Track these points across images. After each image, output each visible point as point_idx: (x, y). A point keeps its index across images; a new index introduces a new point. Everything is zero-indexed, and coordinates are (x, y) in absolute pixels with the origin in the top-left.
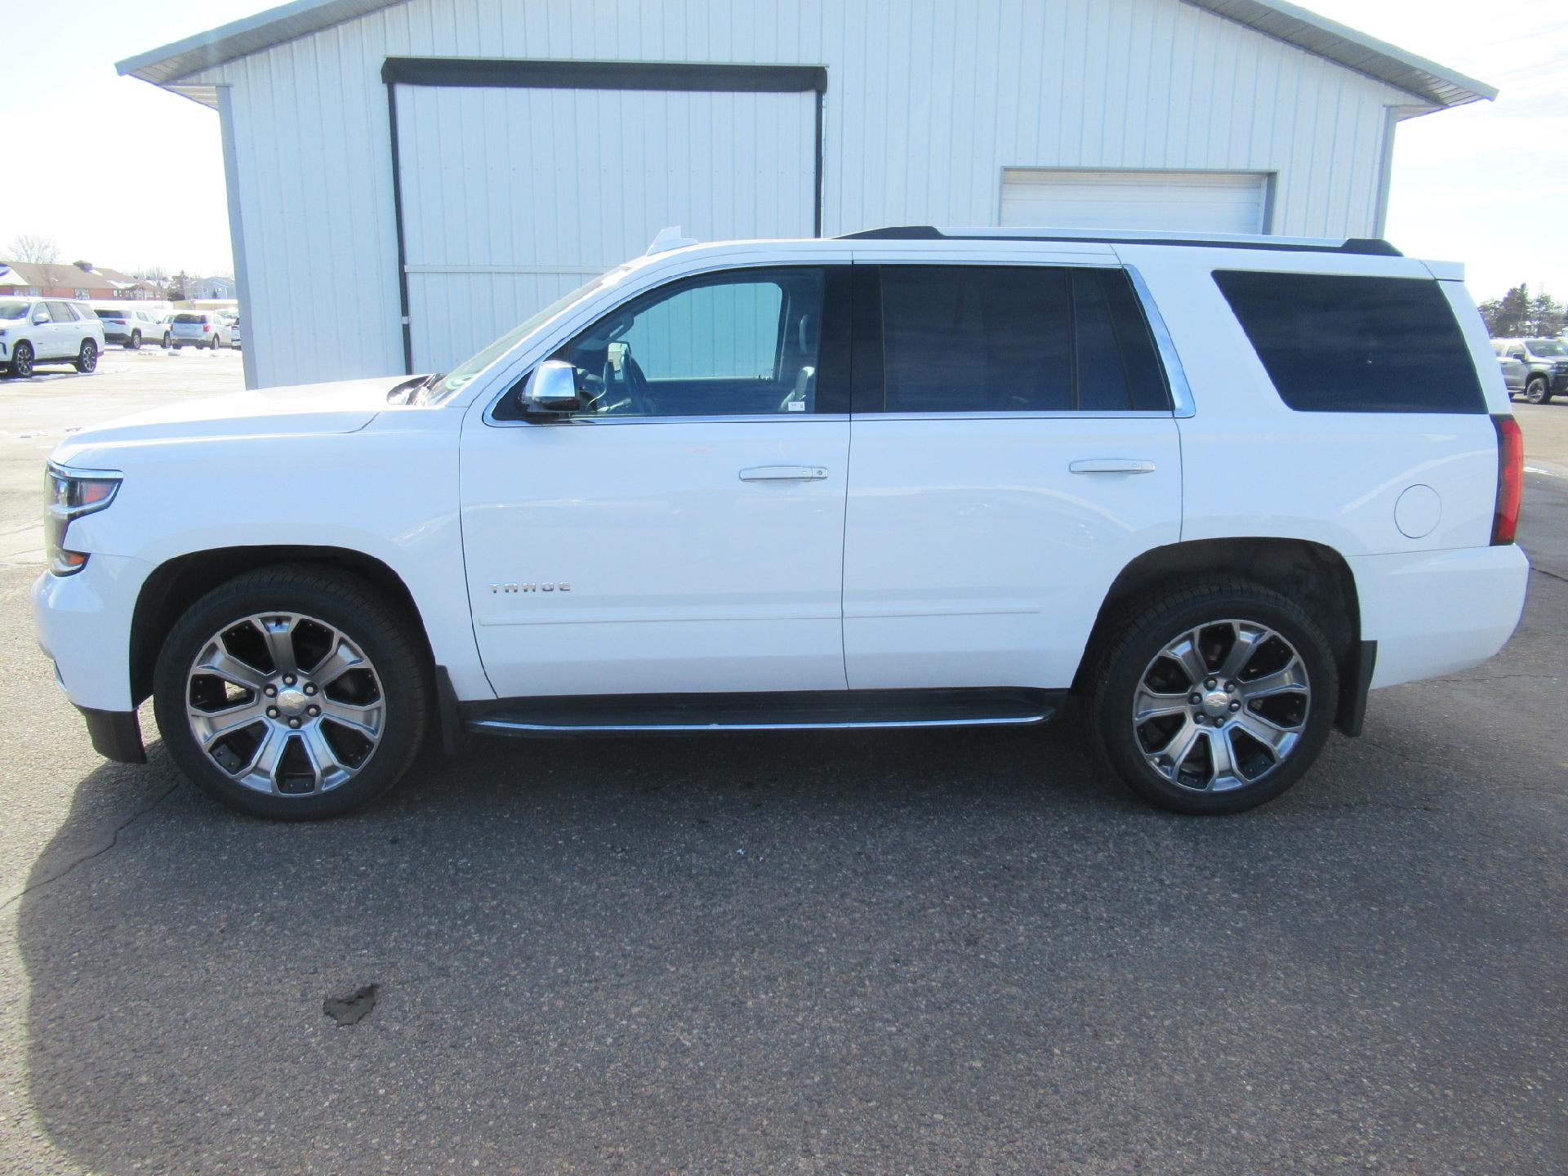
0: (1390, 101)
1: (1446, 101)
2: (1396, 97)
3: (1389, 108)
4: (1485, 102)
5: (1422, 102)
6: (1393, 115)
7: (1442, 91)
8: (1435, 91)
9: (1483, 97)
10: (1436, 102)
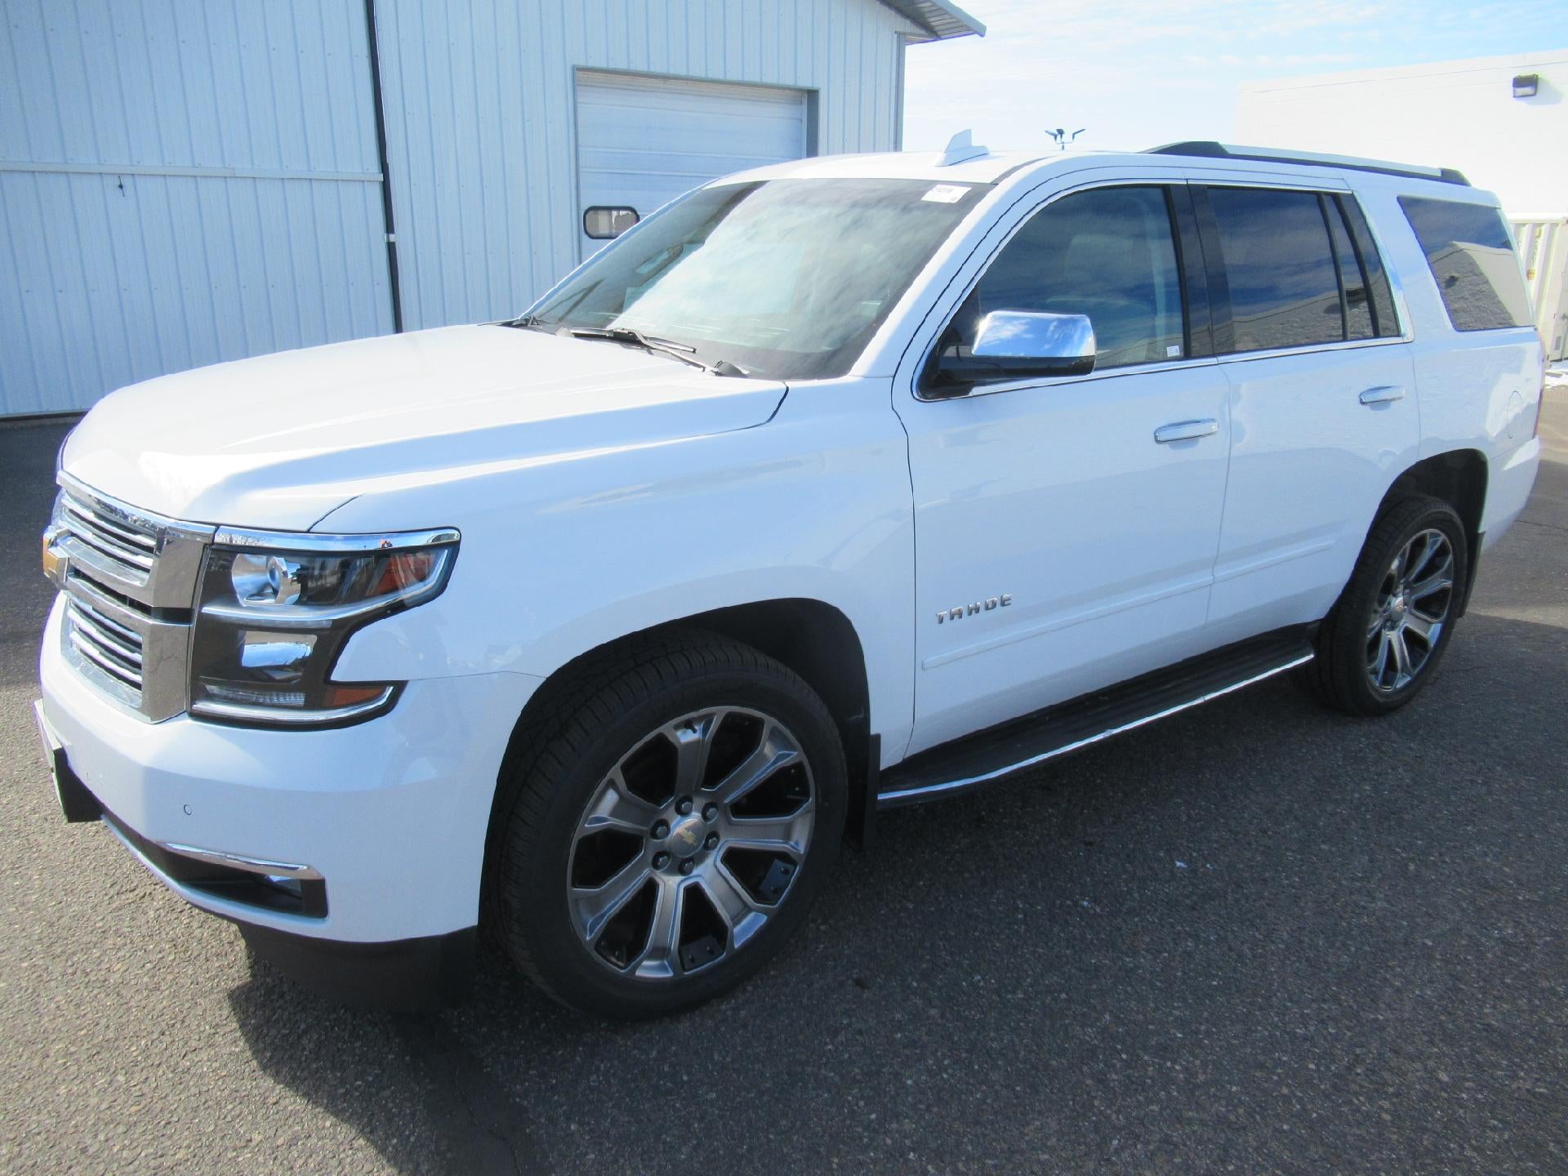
0: (901, 30)
1: (939, 33)
2: (906, 26)
3: (899, 34)
4: (976, 37)
5: (923, 32)
6: (903, 40)
7: (934, 21)
8: (933, 24)
9: (975, 32)
10: (932, 33)
